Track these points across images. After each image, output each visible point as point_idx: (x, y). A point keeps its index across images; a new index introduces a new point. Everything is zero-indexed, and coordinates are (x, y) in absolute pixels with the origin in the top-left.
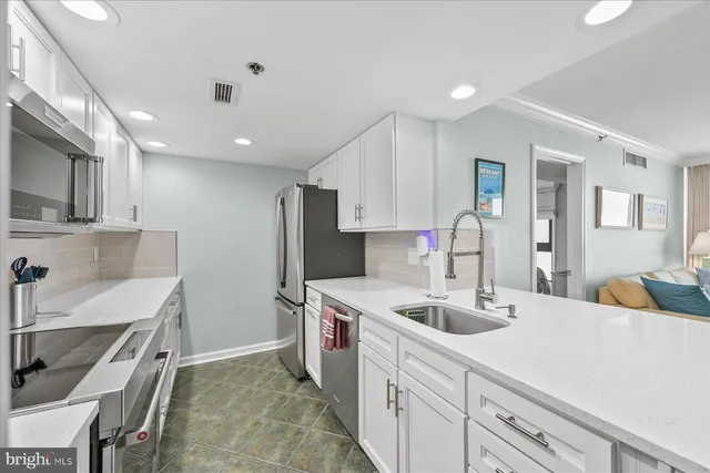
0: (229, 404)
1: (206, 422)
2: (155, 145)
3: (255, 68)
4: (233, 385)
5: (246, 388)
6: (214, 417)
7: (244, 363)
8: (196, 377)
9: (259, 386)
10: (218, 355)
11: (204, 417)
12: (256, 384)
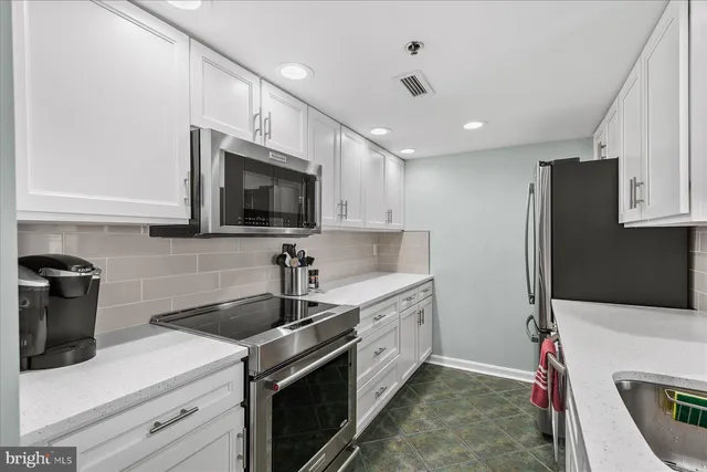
0: (451, 418)
1: (421, 424)
2: (407, 152)
3: (415, 47)
4: (464, 403)
5: (476, 411)
6: (430, 423)
7: (490, 385)
8: (438, 378)
9: (492, 417)
10: (468, 365)
11: (423, 418)
12: (490, 412)
